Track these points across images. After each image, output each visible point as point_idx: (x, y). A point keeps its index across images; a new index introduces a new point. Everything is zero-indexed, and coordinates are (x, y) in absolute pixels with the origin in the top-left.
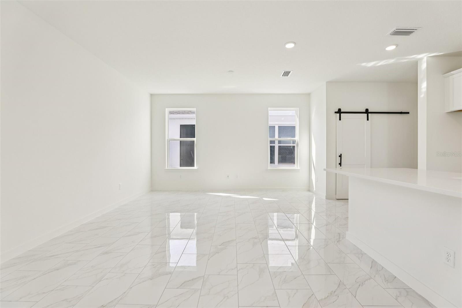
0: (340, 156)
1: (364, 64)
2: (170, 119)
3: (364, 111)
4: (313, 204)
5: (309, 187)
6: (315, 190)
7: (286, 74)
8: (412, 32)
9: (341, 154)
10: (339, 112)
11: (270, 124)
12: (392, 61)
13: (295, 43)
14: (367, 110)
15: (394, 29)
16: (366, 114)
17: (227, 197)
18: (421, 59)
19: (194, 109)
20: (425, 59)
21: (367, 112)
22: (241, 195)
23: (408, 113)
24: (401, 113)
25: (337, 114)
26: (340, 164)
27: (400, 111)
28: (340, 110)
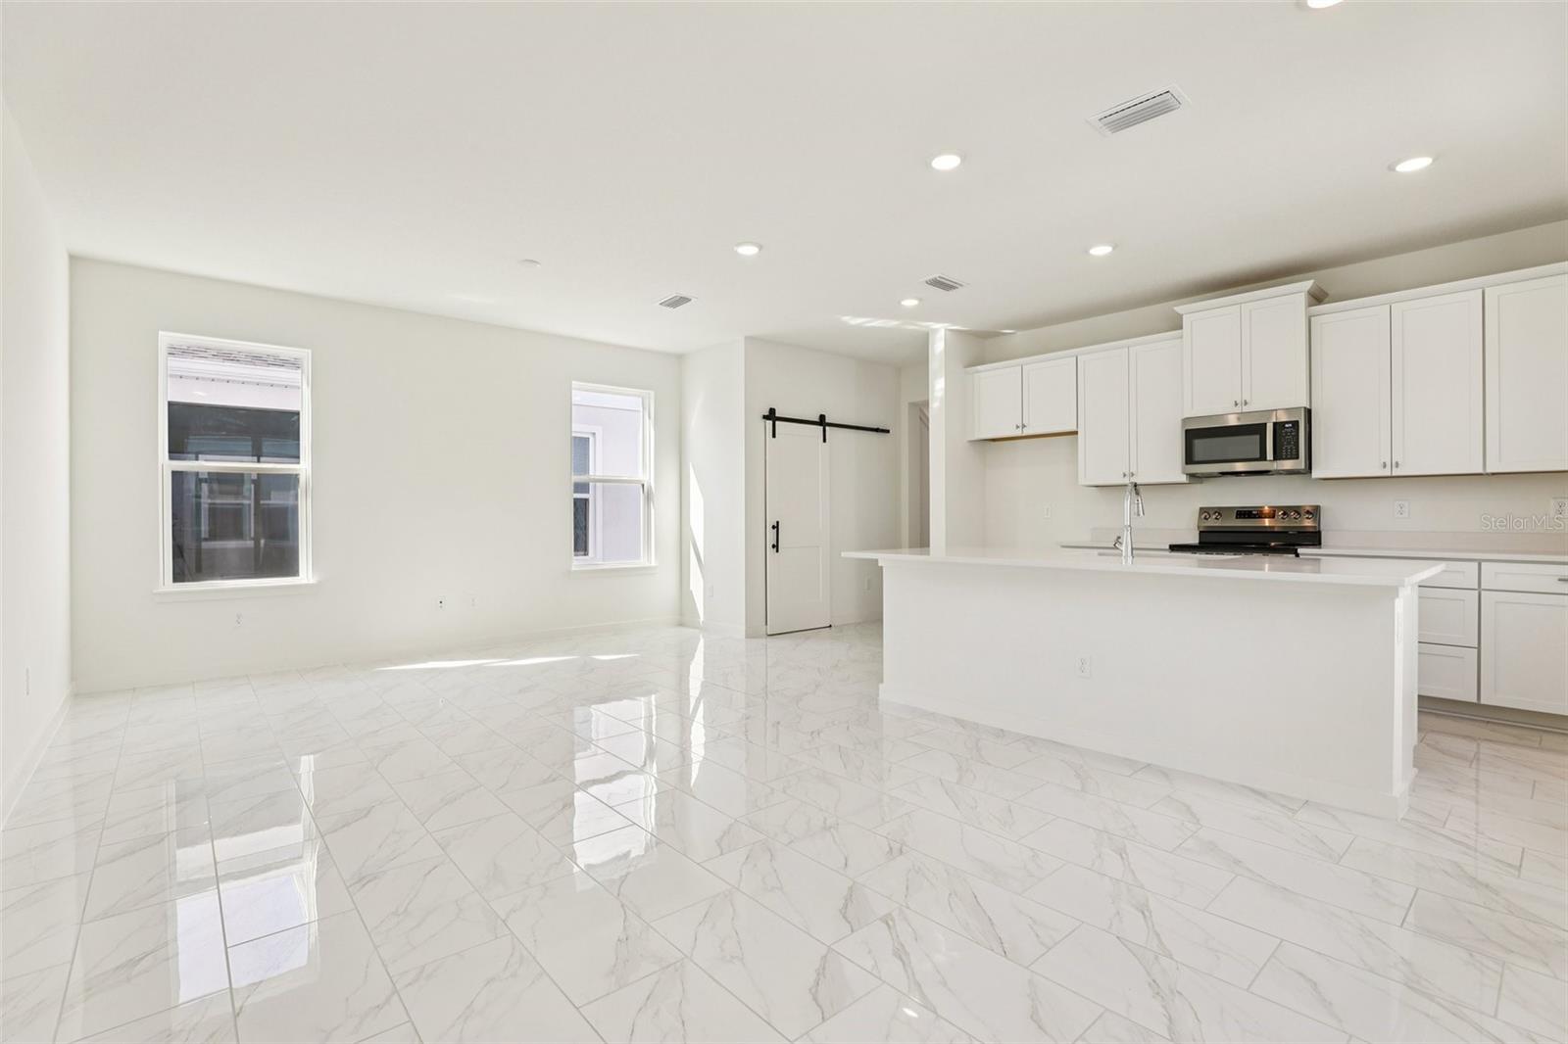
0: (776, 527)
1: (846, 318)
2: (171, 376)
3: (817, 419)
4: (695, 659)
5: (681, 614)
6: (702, 619)
7: (678, 301)
8: (955, 288)
9: (778, 523)
10: (771, 416)
11: (576, 432)
12: (893, 323)
13: (761, 247)
14: (822, 417)
15: (936, 276)
16: (822, 428)
17: (466, 670)
18: (936, 331)
19: (304, 354)
20: (941, 334)
21: (822, 421)
22: (513, 657)
23: (888, 431)
24: (877, 430)
25: (768, 422)
26: (776, 547)
27: (876, 427)
28: (772, 411)
